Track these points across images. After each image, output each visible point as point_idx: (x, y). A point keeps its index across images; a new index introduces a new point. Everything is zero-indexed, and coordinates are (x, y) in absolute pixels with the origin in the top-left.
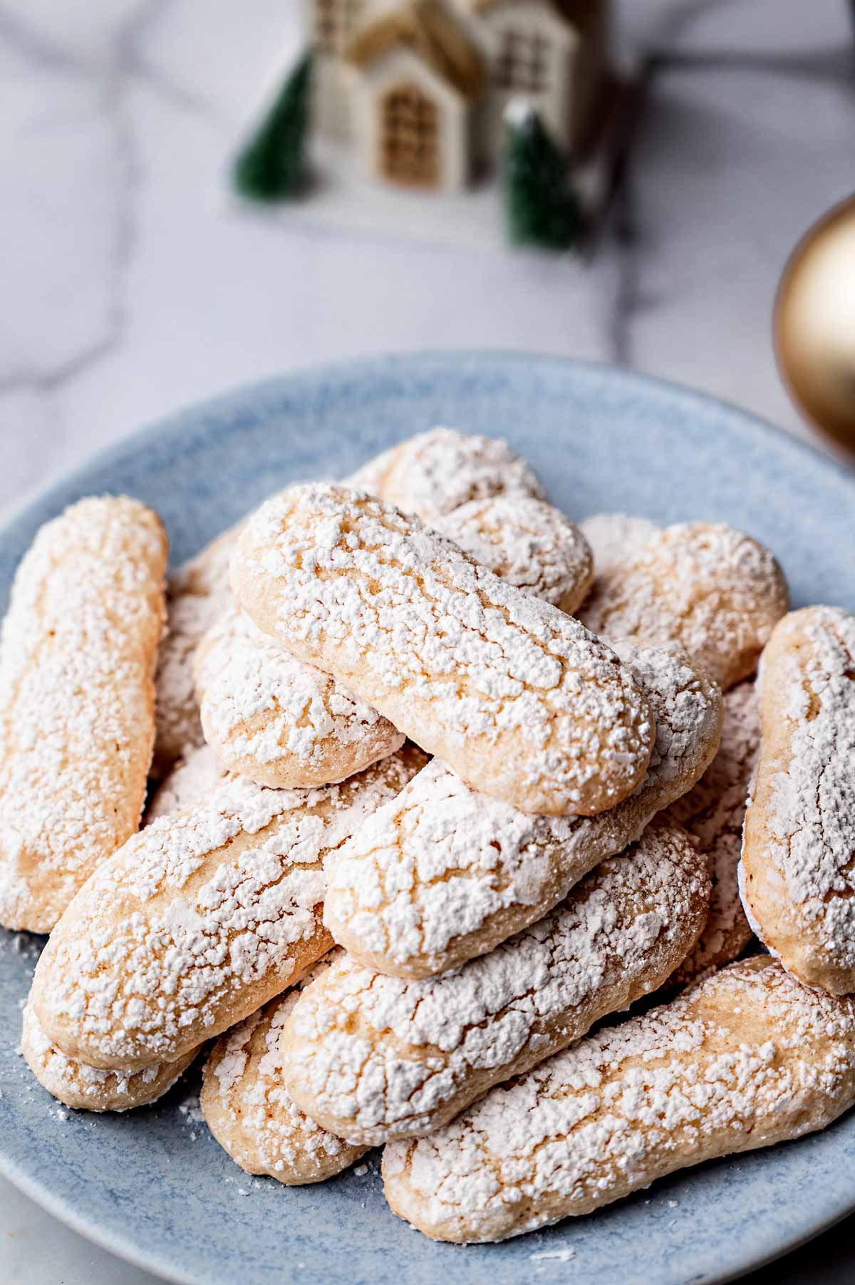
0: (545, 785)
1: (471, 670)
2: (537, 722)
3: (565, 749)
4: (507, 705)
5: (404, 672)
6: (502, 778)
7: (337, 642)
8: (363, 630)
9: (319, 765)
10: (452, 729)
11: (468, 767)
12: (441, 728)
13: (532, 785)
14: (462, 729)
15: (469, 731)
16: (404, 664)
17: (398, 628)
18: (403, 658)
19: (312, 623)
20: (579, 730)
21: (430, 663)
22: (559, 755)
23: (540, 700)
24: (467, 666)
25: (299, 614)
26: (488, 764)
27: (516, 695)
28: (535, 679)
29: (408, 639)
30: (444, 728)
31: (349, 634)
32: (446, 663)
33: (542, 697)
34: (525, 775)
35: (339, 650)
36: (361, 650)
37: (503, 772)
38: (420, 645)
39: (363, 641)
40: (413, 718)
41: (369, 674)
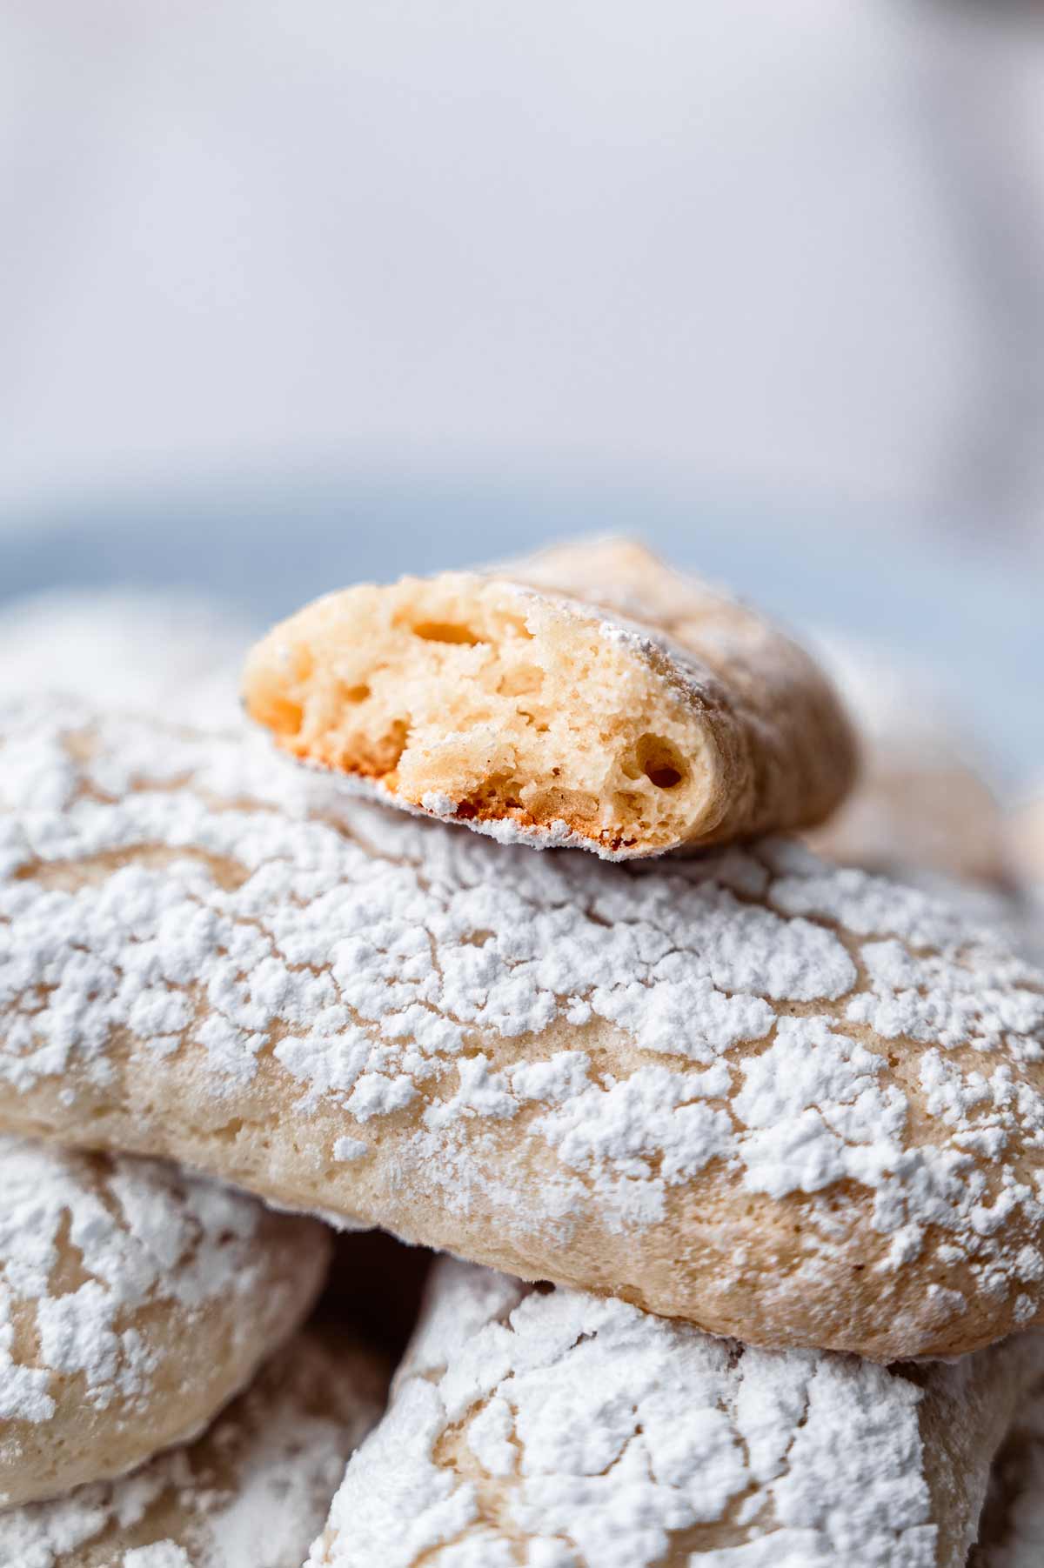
0: (944, 1252)
1: (604, 1003)
2: (857, 1084)
3: (962, 1138)
4: (749, 1065)
5: (411, 1060)
6: (810, 1272)
7: (170, 1044)
8: (242, 987)
9: (148, 1389)
10: (614, 1177)
11: (693, 1275)
12: (576, 1187)
13: (905, 1266)
14: (644, 1169)
15: (667, 1165)
16: (405, 1039)
17: (345, 955)
18: (394, 1026)
19: (80, 1014)
20: (973, 1078)
21: (480, 1016)
22: (955, 1157)
23: (834, 1030)
24: (585, 998)
25: (30, 1002)
26: (758, 1242)
27: (765, 1032)
28: (795, 980)
29: (387, 970)
30: (588, 1183)
31: (201, 1010)
32: (526, 1005)
33: (837, 1021)
34: (880, 1241)
35: (184, 1065)
36: (255, 1042)
37: (812, 1253)
38: (431, 979)
39: (255, 1016)
40: (475, 1187)
41: (297, 1105)
